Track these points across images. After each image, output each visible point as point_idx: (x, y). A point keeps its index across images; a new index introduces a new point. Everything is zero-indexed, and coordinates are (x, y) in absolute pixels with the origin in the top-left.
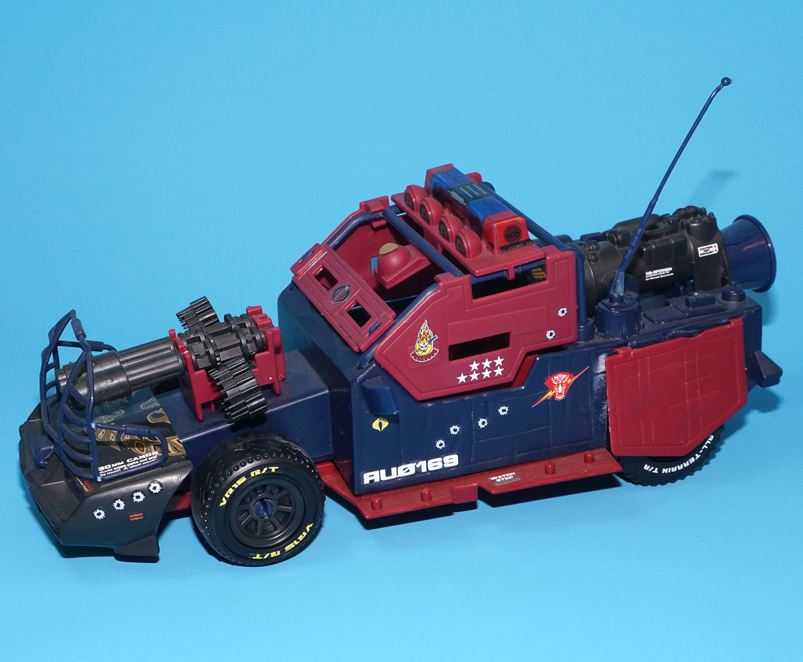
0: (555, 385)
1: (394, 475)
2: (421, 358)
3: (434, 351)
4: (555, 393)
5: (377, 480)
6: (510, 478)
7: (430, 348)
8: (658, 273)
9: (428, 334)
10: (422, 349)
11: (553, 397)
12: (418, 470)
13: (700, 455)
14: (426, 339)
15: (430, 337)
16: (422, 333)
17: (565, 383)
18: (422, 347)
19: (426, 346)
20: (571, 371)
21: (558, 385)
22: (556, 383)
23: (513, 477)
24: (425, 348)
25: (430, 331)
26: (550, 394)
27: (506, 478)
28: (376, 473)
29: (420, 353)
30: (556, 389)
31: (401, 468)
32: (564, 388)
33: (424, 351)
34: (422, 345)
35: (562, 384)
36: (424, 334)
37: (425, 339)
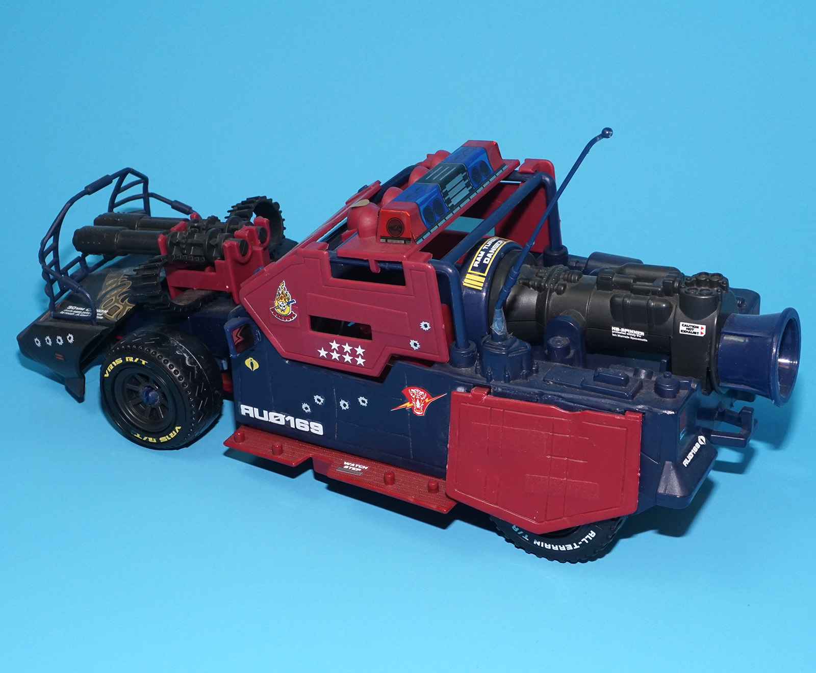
0: (413, 398)
1: (265, 418)
2: (279, 315)
3: (292, 315)
4: (413, 406)
5: (252, 415)
6: (358, 469)
7: (288, 311)
8: (627, 332)
9: (287, 295)
10: (281, 308)
11: (412, 409)
12: (288, 423)
13: (579, 547)
14: (285, 300)
15: (288, 299)
16: (280, 292)
17: (423, 400)
18: (281, 306)
19: (284, 307)
20: (431, 392)
21: (416, 399)
22: (413, 397)
23: (360, 470)
24: (284, 308)
25: (288, 293)
26: (408, 405)
27: (354, 469)
28: (251, 408)
29: (278, 311)
30: (414, 403)
31: (272, 414)
32: (422, 405)
33: (283, 310)
34: (281, 303)
35: (420, 400)
36: (282, 293)
37: (283, 299)
